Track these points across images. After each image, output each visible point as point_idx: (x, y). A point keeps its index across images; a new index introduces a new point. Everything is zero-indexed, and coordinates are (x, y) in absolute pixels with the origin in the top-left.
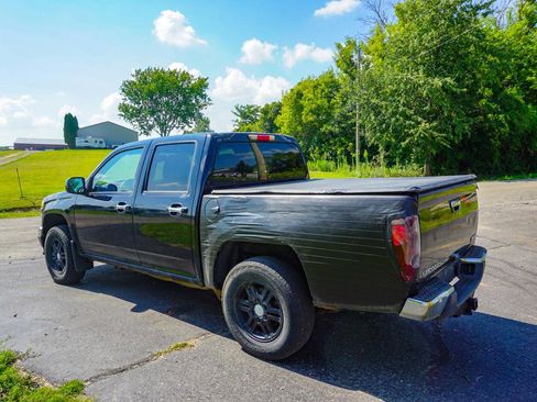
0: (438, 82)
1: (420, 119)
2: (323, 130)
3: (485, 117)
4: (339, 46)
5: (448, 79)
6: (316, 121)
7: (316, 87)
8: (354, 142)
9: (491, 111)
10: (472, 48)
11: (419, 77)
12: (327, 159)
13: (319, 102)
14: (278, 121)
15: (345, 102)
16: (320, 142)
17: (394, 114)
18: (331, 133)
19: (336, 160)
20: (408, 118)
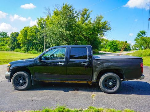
0: (68, 32)
1: (64, 41)
2: (34, 42)
3: (76, 41)
4: (38, 19)
5: (70, 32)
6: (31, 39)
7: (31, 29)
8: (44, 46)
9: (78, 40)
10: (74, 25)
11: (64, 31)
12: (35, 50)
13: (33, 34)
14: (18, 38)
15: (41, 35)
16: (33, 45)
17: (57, 39)
18: (36, 43)
19: (38, 51)
20: (60, 40)
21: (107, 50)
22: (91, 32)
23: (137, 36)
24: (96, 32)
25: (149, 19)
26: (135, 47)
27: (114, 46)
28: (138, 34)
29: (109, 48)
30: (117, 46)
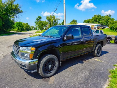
21: (15, 30)
22: (5, 13)
23: (36, 20)
24: (9, 13)
25: (56, 9)
26: (32, 28)
27: (21, 26)
28: (37, 18)
29: (17, 28)
30: (23, 26)
